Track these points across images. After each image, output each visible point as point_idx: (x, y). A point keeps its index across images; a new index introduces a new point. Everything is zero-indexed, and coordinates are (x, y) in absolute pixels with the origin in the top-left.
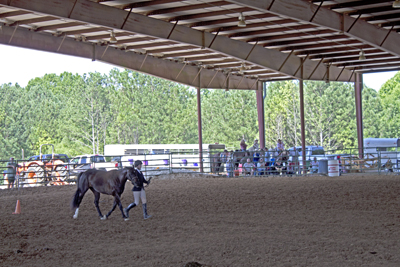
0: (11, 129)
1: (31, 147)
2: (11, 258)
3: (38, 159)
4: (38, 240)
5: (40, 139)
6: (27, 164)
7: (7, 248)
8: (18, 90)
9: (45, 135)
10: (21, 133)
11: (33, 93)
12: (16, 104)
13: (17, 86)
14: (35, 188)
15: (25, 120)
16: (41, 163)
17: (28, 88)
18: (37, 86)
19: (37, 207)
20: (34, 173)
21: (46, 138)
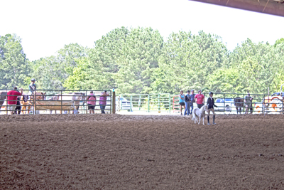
0: (261, 74)
1: (275, 87)
2: (256, 159)
3: (279, 95)
4: (276, 149)
6: (271, 97)
7: (253, 152)
8: (268, 47)
10: (268, 77)
11: (278, 49)
12: (266, 57)
13: (267, 44)
14: (276, 115)
15: (271, 68)
16: (281, 98)
17: (275, 46)
18: (281, 44)
19: (276, 128)
20: (275, 104)
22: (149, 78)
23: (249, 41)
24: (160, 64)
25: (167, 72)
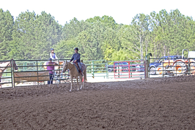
5: (107, 49)
9: (109, 47)
21: (110, 48)
22: (5, 49)
23: (75, 19)
24: (13, 38)
25: (20, 44)
